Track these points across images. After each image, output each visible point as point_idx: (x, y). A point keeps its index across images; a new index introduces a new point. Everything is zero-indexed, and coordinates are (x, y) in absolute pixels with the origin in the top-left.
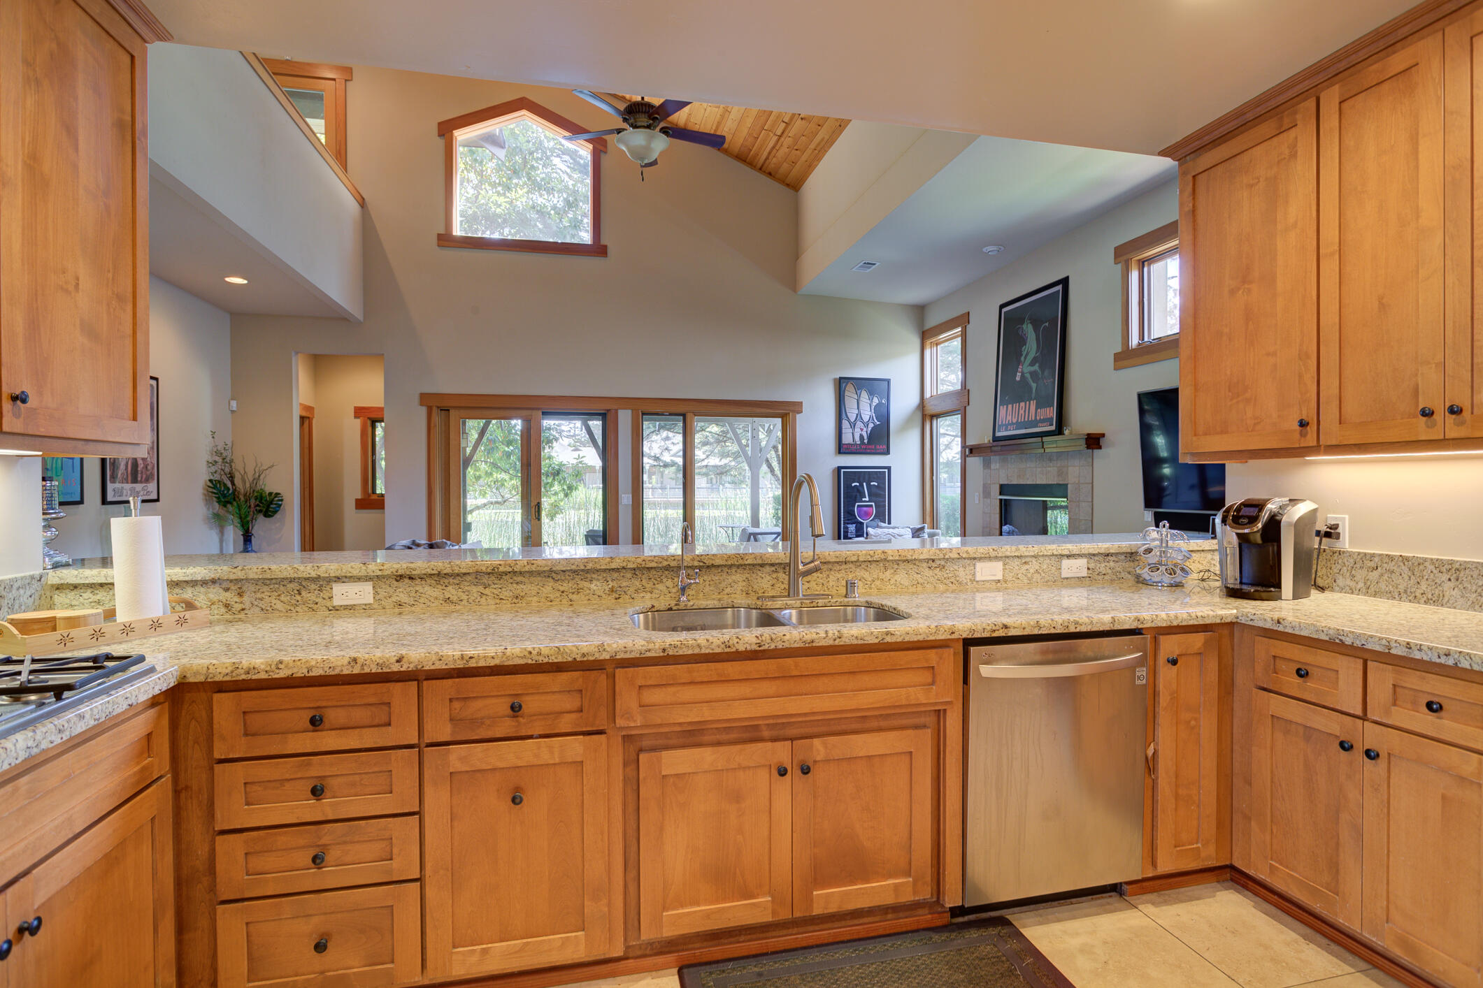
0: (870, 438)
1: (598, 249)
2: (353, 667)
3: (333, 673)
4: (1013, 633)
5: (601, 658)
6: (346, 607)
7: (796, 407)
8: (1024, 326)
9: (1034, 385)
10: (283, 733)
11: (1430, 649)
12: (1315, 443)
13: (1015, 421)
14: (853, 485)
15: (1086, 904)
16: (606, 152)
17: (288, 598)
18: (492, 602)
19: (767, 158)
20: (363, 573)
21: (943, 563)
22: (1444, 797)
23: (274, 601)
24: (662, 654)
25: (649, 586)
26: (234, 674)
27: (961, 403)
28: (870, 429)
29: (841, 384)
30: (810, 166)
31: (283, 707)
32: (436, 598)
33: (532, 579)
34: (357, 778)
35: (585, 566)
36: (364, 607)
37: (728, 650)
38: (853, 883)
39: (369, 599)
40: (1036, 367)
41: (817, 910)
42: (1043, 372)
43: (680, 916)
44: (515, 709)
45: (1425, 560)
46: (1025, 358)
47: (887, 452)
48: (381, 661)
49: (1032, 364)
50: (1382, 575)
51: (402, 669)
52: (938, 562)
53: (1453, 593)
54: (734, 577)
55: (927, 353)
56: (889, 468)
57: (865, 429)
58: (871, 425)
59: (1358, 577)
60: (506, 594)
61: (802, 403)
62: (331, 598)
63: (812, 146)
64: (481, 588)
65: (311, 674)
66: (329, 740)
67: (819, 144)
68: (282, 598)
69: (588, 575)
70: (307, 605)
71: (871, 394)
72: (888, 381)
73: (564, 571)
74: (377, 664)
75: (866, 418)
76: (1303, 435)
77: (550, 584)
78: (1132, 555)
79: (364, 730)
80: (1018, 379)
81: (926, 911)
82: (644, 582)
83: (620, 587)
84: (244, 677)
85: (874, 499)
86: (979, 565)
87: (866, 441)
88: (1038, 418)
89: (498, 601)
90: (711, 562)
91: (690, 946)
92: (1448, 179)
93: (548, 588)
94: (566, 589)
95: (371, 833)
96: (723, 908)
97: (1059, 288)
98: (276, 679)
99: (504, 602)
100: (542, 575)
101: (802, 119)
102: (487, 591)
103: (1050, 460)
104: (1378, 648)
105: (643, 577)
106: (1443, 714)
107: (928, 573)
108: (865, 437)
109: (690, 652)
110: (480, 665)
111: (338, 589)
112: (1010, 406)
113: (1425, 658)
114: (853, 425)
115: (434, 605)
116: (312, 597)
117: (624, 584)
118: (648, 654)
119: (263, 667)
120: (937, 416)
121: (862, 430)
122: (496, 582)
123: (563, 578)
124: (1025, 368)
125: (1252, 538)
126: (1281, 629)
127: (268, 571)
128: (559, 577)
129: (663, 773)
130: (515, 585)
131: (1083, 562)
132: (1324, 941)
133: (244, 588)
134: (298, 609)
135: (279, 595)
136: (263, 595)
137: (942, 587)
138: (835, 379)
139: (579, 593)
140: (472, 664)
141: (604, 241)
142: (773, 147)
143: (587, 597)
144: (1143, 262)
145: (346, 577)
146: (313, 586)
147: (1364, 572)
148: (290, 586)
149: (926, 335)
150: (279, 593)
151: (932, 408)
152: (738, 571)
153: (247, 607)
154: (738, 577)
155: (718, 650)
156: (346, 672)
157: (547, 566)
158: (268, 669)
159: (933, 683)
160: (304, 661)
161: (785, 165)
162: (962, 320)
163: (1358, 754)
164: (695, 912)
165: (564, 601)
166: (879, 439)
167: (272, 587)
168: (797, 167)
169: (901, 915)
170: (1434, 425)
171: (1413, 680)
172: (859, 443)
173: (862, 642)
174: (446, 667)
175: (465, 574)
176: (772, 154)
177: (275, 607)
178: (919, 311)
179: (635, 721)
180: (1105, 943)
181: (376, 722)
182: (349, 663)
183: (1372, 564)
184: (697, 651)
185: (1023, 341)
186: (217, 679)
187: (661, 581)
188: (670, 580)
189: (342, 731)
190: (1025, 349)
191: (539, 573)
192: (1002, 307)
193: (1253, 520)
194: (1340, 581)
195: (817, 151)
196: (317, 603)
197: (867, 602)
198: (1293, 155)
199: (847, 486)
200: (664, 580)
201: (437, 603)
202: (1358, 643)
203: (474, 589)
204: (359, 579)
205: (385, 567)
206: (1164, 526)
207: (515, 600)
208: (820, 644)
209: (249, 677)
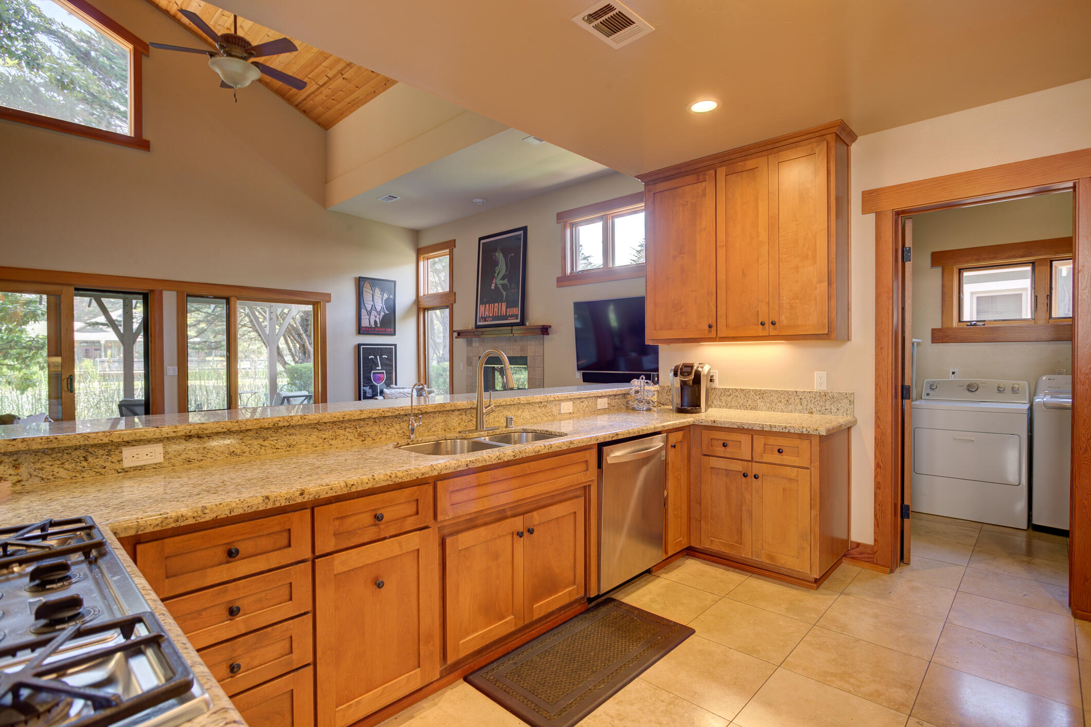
0: (382, 322)
1: (139, 142)
2: (266, 503)
3: (251, 511)
4: (620, 437)
5: (433, 475)
6: (135, 468)
7: (327, 297)
8: (497, 254)
9: (504, 293)
10: (201, 569)
11: (779, 426)
12: (715, 336)
13: (491, 315)
14: (370, 357)
15: (639, 582)
16: (148, 56)
17: (73, 465)
18: (269, 451)
19: (305, 99)
20: (157, 435)
21: (545, 404)
22: (784, 488)
23: (56, 470)
24: (466, 468)
25: (384, 430)
26: (164, 524)
27: (447, 301)
28: (381, 316)
29: (360, 283)
30: (342, 114)
31: (203, 547)
32: (222, 453)
33: (301, 431)
34: (263, 595)
35: (343, 418)
36: (154, 466)
37: (499, 461)
38: (551, 596)
39: (159, 459)
40: (506, 281)
41: (536, 617)
42: (510, 285)
43: (469, 641)
44: (378, 518)
45: (750, 390)
46: (498, 275)
47: (394, 334)
48: (288, 497)
49: (503, 279)
50: (733, 398)
51: (304, 500)
52: (543, 403)
53: (761, 404)
54: (437, 420)
55: (421, 264)
56: (395, 345)
57: (378, 316)
58: (382, 314)
59: (723, 400)
60: (281, 444)
61: (330, 294)
62: (120, 461)
63: (348, 100)
64: (261, 441)
65: (233, 514)
66: (241, 567)
67: (353, 100)
68: (67, 466)
69: (343, 425)
70: (94, 470)
71: (383, 291)
72: (395, 282)
73: (325, 423)
74: (286, 499)
75: (379, 308)
76: (710, 332)
77: (316, 434)
78: (625, 395)
79: (271, 554)
80: (493, 288)
81: (577, 605)
82: (381, 427)
83: (365, 432)
84: (173, 525)
85: (385, 367)
86: (563, 404)
87: (379, 325)
88: (508, 314)
89: (275, 451)
90: (426, 410)
91: (467, 662)
92: (770, 222)
93: (314, 437)
94: (327, 436)
95: (276, 636)
96: (490, 629)
97: (521, 232)
98: (202, 522)
99: (279, 450)
100: (309, 427)
101: (344, 78)
102: (266, 443)
103: (515, 341)
104: (758, 429)
105: (381, 423)
106: (783, 453)
107: (538, 410)
108: (378, 322)
109: (480, 465)
110: (359, 489)
111: (127, 452)
112: (487, 305)
113: (778, 430)
114: (369, 313)
115: (220, 458)
116: (101, 462)
117: (368, 430)
118: (459, 469)
119: (190, 514)
120: (428, 309)
121: (376, 317)
122: (273, 435)
123: (325, 428)
124: (498, 281)
125: (688, 383)
126: (715, 425)
127: (54, 440)
128: (322, 428)
129: (459, 549)
130: (288, 436)
131: (605, 400)
132: (732, 569)
133: (20, 460)
134: (84, 475)
135: (63, 464)
136: (43, 465)
137: (545, 418)
138: (356, 278)
139: (336, 438)
140: (354, 489)
141: (146, 136)
142: (313, 93)
143: (342, 442)
144: (573, 225)
145: (136, 441)
146: (101, 452)
147: (725, 397)
148: (77, 453)
149: (421, 252)
150: (63, 461)
151: (424, 304)
152: (440, 415)
153: (25, 479)
154: (439, 419)
155: (495, 462)
156: (261, 508)
157: (316, 419)
158: (196, 514)
159: (587, 470)
160: (225, 504)
161: (320, 109)
162: (450, 245)
163: (751, 478)
164: (476, 636)
165: (326, 446)
166: (388, 324)
167: (54, 456)
168: (331, 112)
169: (567, 610)
170: (765, 329)
171: (772, 441)
172: (373, 326)
173: (560, 449)
174: (336, 494)
175: (247, 430)
176: (311, 97)
177: (58, 475)
178: (415, 234)
179: (448, 516)
180: (658, 595)
181: (278, 545)
182: (263, 500)
183: (729, 393)
184: (484, 464)
185: (496, 263)
186: (147, 531)
187: (392, 426)
188: (398, 425)
189: (253, 559)
190: (497, 269)
191: (307, 426)
192: (480, 239)
193: (689, 374)
194: (715, 403)
195: (350, 105)
196: (105, 468)
197: (523, 429)
198: (704, 195)
199: (366, 359)
200: (394, 425)
201: (223, 457)
202: (750, 428)
203: (255, 442)
204: (149, 441)
205: (179, 429)
206: (642, 379)
207: (288, 449)
208: (542, 453)
209: (178, 524)
